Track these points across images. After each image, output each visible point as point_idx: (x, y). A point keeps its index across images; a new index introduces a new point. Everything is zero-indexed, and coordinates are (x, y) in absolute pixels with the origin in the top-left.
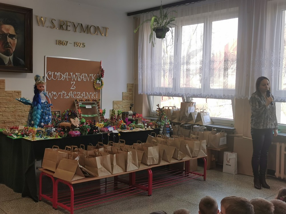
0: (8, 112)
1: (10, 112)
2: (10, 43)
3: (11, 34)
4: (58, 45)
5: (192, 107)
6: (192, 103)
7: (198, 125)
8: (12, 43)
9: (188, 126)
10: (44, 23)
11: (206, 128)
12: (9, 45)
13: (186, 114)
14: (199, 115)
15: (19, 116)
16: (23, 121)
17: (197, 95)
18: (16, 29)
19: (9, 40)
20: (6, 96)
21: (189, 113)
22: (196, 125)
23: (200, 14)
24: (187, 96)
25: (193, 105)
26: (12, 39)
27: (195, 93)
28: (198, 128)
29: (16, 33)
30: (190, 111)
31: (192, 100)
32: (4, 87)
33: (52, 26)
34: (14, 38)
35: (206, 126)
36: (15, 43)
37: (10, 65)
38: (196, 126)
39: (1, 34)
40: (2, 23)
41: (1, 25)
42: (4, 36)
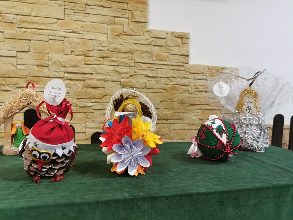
0: (155, 90)
1: (160, 91)
15: (182, 103)
16: (194, 118)
20: (149, 44)
32: (146, 16)
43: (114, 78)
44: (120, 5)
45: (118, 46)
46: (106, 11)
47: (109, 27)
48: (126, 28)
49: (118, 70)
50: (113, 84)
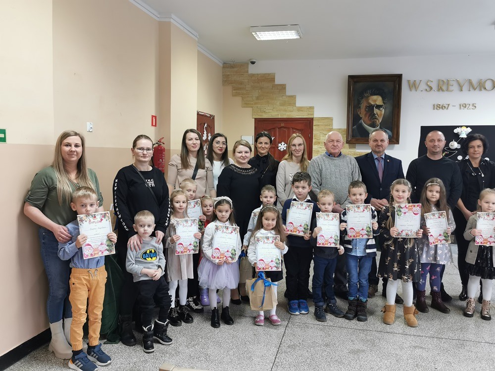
2: (377, 114)
3: (378, 104)
4: (436, 110)
8: (379, 114)
10: (417, 86)
12: (375, 117)
18: (383, 99)
19: (376, 111)
26: (379, 109)
29: (383, 103)
33: (428, 89)
34: (381, 109)
39: (368, 106)
40: (369, 95)
41: (368, 97)
42: (370, 108)
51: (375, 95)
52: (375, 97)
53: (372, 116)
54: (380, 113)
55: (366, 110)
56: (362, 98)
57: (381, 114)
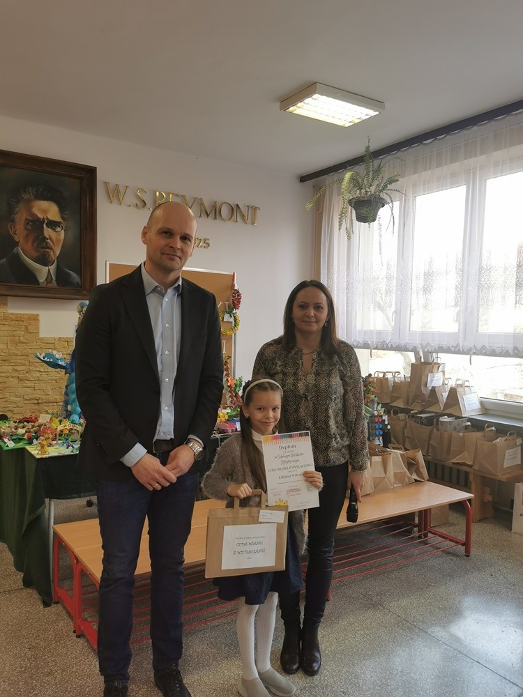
0: (46, 382)
2: (50, 239)
3: (51, 219)
5: (437, 375)
6: (436, 366)
7: (450, 415)
8: (54, 238)
9: (427, 418)
10: (120, 196)
11: (469, 423)
13: (422, 389)
14: (453, 393)
17: (449, 347)
18: (62, 210)
19: (48, 232)
20: (41, 348)
21: (430, 388)
22: (446, 417)
23: (458, 163)
24: (426, 350)
25: (440, 370)
26: (54, 230)
27: (445, 344)
28: (450, 423)
29: (62, 218)
30: (431, 383)
31: (437, 357)
32: (38, 329)
34: (59, 229)
35: (470, 420)
36: (60, 239)
37: (50, 285)
38: (445, 419)
39: (30, 220)
40: (32, 198)
41: (30, 201)
42: (36, 225)
43: (14, 375)
44: (17, 323)
45: (16, 352)
46: (6, 328)
47: (9, 338)
48: (22, 339)
49: (15, 368)
50: (11, 379)
51: (44, 200)
52: (44, 204)
53: (41, 242)
54: (57, 238)
55: (26, 229)
56: (18, 202)
57: (58, 240)
